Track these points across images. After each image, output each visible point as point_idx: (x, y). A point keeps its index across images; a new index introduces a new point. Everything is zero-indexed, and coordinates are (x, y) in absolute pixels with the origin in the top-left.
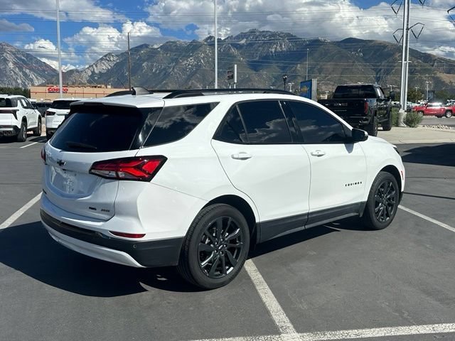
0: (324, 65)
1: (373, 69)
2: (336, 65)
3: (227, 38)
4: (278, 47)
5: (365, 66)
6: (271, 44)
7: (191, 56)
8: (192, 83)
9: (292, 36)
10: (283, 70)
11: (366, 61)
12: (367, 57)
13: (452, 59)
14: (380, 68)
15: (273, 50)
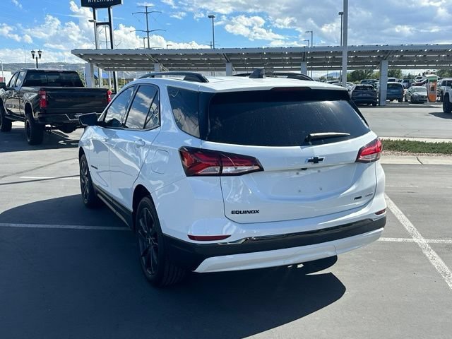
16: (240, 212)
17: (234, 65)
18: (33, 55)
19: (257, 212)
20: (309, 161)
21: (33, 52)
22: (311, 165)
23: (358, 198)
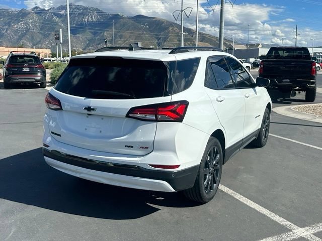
0: (123, 32)
1: (155, 38)
2: (131, 33)
3: (50, 9)
4: (90, 18)
5: (151, 35)
6: (84, 15)
7: (21, 21)
8: (23, 42)
9: (99, 10)
10: (94, 35)
11: (151, 31)
12: (151, 29)
13: (204, 33)
14: (160, 36)
15: (86, 20)
16: (54, 133)
20: (85, 109)
23: (129, 147)
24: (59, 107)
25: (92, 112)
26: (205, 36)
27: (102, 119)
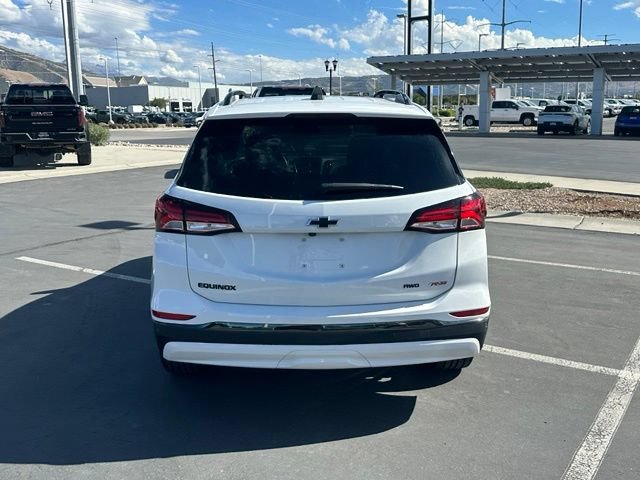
13: (17, 50)
16: (209, 286)
17: (608, 72)
18: (327, 67)
19: (233, 288)
20: (313, 223)
21: (327, 62)
22: (315, 229)
23: (412, 286)
24: (232, 227)
25: (331, 229)
26: (20, 56)
27: (342, 240)
